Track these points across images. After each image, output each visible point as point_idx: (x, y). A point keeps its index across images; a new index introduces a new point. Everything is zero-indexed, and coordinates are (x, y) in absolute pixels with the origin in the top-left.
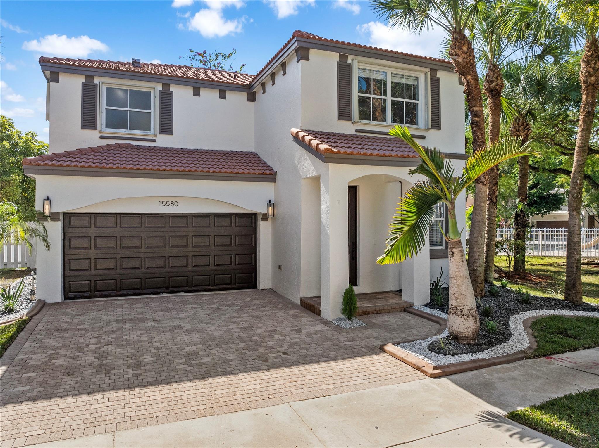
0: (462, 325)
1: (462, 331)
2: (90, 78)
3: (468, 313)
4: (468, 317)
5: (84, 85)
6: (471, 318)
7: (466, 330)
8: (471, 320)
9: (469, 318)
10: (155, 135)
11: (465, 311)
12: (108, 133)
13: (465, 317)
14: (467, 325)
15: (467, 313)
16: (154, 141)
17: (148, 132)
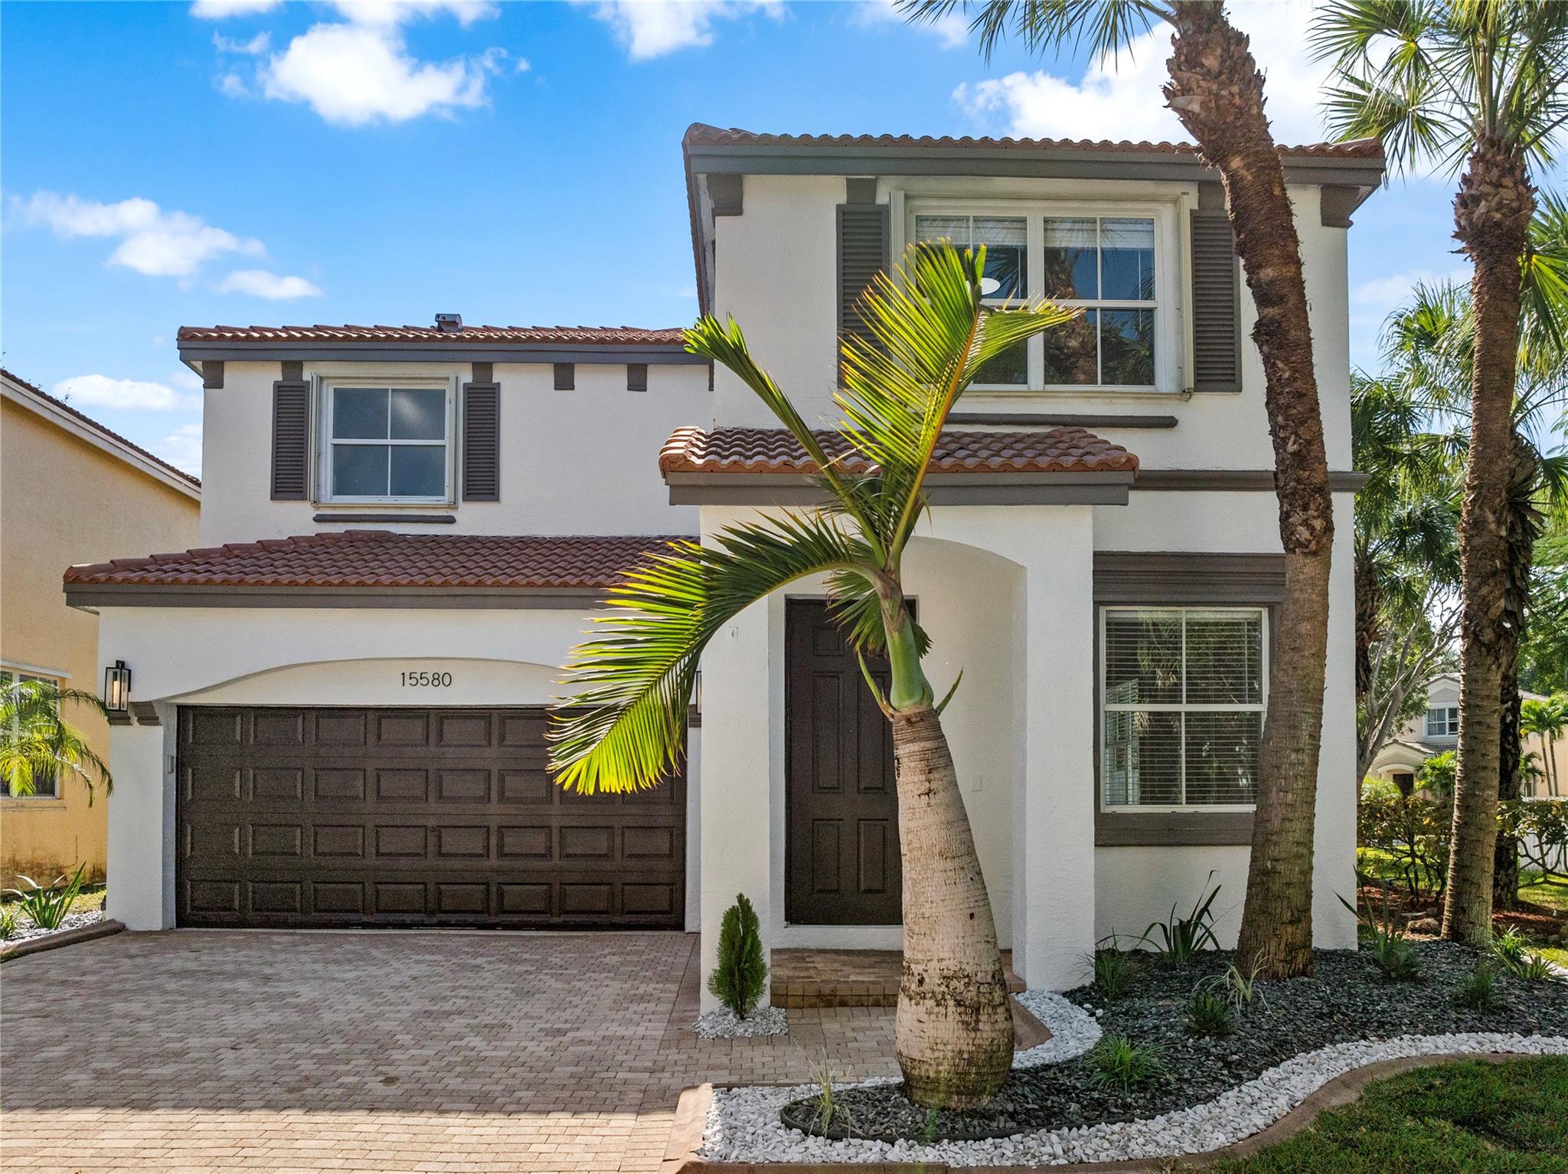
0: (918, 1032)
1: (916, 1055)
2: (293, 367)
3: (943, 988)
4: (938, 1005)
5: (278, 387)
6: (951, 1009)
7: (928, 1054)
8: (950, 1018)
9: (942, 1010)
10: (453, 505)
11: (933, 982)
12: (335, 508)
13: (930, 1003)
14: (932, 1033)
15: (937, 989)
16: (450, 520)
17: (438, 498)
